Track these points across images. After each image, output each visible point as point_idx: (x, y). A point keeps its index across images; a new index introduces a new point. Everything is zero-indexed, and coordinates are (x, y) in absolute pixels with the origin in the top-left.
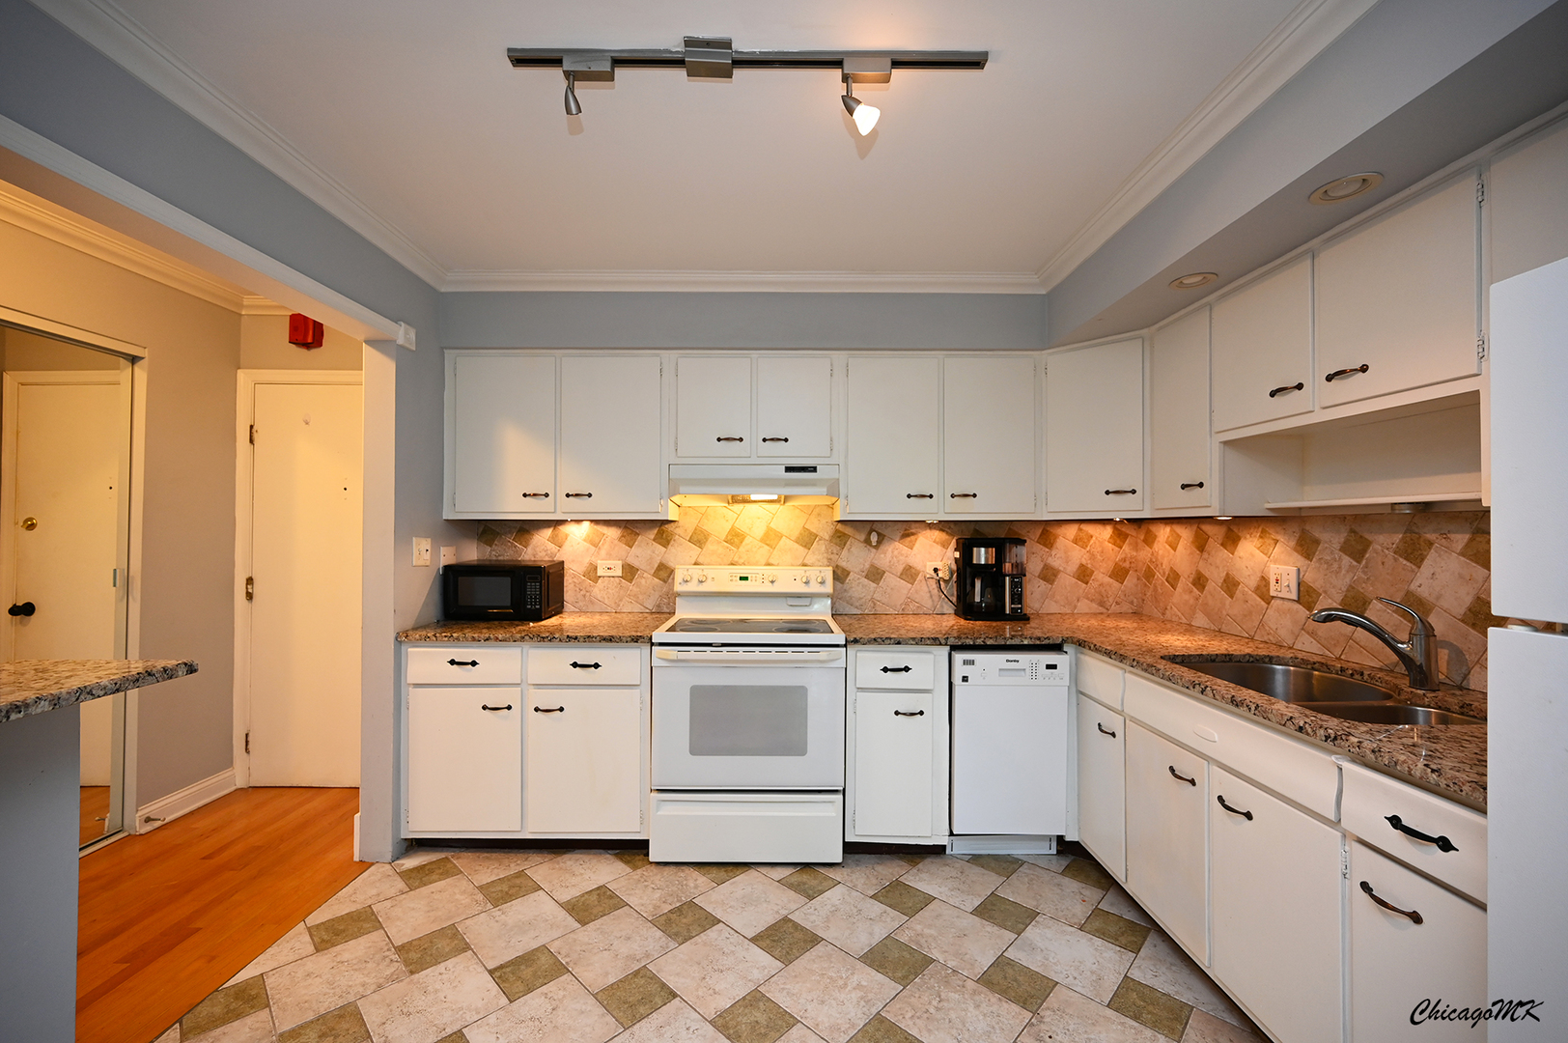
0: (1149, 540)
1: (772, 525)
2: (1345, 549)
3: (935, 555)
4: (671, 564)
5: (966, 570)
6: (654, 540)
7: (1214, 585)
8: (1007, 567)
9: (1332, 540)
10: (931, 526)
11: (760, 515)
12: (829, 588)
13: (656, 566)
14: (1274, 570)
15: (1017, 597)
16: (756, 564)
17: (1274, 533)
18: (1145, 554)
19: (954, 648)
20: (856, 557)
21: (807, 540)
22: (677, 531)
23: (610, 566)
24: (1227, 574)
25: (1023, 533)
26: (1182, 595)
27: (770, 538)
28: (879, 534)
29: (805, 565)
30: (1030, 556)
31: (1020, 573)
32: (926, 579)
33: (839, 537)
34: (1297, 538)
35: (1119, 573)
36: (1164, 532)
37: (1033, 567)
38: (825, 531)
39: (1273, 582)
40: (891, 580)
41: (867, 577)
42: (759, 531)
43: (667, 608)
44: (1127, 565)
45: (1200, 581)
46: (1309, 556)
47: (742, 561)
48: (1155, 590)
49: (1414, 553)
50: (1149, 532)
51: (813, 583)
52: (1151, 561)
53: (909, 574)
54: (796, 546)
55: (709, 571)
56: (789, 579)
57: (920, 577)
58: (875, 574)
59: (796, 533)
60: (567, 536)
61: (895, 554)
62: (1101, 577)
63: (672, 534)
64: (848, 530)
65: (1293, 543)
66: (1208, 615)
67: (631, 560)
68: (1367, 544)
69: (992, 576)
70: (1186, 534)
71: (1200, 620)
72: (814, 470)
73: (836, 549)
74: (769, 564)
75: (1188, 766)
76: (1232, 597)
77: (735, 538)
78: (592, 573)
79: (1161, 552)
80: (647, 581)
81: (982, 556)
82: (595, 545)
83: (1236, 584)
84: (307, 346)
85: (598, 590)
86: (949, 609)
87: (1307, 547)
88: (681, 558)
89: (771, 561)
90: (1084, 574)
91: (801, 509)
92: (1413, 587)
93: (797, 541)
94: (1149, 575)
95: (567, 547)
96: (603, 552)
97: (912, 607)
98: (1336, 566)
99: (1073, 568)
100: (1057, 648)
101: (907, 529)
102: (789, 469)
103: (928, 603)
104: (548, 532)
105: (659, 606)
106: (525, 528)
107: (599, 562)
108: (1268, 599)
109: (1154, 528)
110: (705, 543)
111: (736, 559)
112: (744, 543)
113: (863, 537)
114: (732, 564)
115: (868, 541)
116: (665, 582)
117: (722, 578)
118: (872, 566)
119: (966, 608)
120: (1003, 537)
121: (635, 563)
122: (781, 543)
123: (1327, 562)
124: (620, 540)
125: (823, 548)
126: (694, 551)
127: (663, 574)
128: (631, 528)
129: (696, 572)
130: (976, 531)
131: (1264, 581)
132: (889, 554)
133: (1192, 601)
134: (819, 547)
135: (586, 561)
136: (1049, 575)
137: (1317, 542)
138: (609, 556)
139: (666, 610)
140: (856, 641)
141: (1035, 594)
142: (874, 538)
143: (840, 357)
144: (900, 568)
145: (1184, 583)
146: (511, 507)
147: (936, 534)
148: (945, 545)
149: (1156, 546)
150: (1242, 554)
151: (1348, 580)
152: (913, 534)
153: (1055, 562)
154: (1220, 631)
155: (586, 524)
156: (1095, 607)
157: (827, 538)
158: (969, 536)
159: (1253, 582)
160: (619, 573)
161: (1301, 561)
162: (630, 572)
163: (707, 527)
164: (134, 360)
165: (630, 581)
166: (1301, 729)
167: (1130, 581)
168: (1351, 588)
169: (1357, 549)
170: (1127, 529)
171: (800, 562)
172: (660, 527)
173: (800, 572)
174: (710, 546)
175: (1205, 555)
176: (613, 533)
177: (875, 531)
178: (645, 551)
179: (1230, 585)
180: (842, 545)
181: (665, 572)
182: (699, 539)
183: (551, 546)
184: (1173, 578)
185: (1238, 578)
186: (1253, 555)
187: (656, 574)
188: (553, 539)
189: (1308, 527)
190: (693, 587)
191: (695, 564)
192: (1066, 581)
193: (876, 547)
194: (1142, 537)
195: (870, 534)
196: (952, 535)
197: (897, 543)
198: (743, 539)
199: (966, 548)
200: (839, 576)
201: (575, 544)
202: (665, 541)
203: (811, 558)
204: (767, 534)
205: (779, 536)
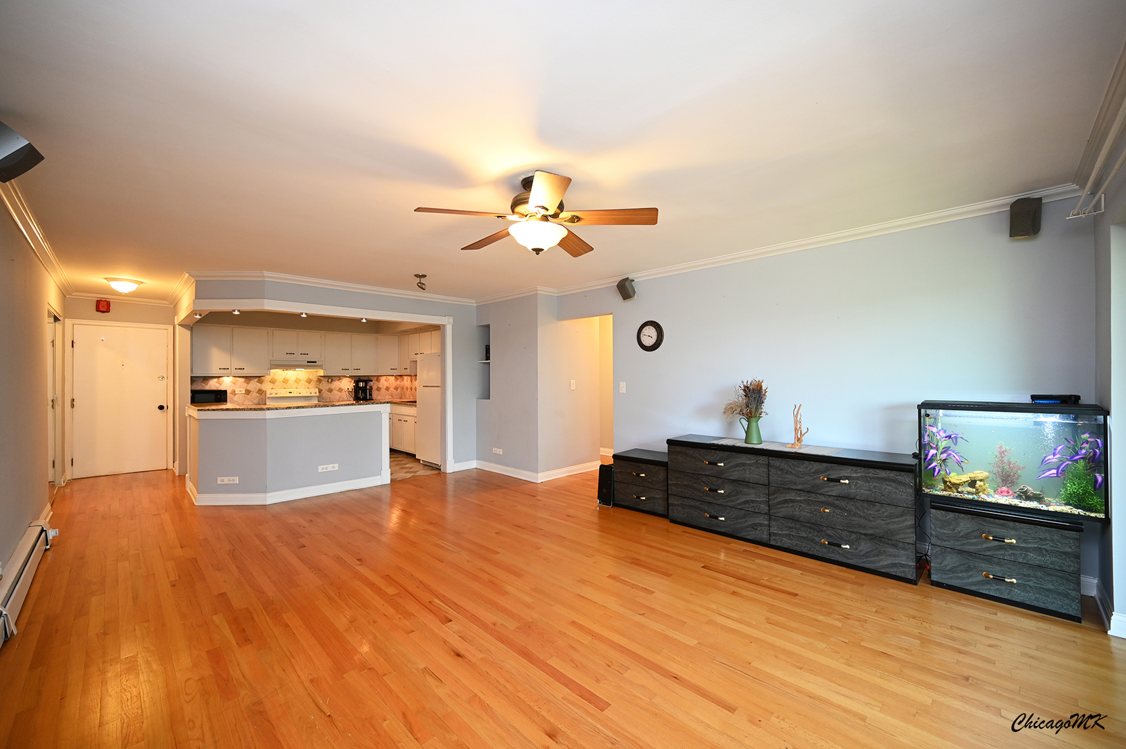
1: (298, 377)
3: (347, 384)
4: (264, 389)
5: (357, 388)
6: (257, 382)
7: (413, 389)
8: (368, 387)
10: (346, 377)
11: (292, 374)
12: (318, 394)
13: (258, 389)
15: (371, 395)
16: (292, 388)
18: (402, 383)
20: (325, 386)
21: (309, 381)
22: (266, 379)
23: (241, 390)
25: (372, 378)
26: (408, 392)
27: (297, 381)
29: (309, 388)
30: (373, 384)
31: (371, 389)
32: (345, 391)
33: (319, 380)
35: (396, 388)
36: (405, 378)
37: (375, 387)
40: (335, 392)
41: (328, 391)
42: (294, 379)
44: (398, 386)
45: (411, 389)
47: (287, 387)
50: (403, 378)
51: (313, 393)
53: (340, 390)
54: (306, 383)
55: (279, 391)
56: (305, 393)
57: (343, 391)
58: (330, 390)
59: (306, 380)
60: (223, 381)
61: (336, 384)
62: (391, 388)
63: (264, 380)
64: (322, 378)
67: (248, 388)
69: (364, 390)
70: (409, 378)
71: (412, 397)
72: (316, 362)
73: (318, 384)
74: (296, 388)
75: (401, 418)
77: (285, 381)
78: (234, 393)
79: (405, 383)
80: (254, 395)
81: (361, 384)
82: (235, 384)
84: (105, 312)
85: (236, 398)
86: (352, 399)
88: (266, 387)
89: (298, 387)
90: (387, 389)
91: (307, 372)
94: (403, 388)
95: (223, 384)
96: (238, 386)
97: (341, 399)
99: (385, 387)
101: (339, 378)
102: (308, 362)
103: (346, 396)
104: (216, 380)
105: (259, 399)
107: (236, 389)
112: (288, 382)
113: (326, 380)
114: (284, 388)
115: (328, 381)
116: (262, 394)
117: (283, 393)
118: (329, 388)
119: (357, 397)
120: (367, 380)
121: (250, 389)
122: (300, 382)
124: (244, 382)
125: (315, 383)
126: (271, 385)
127: (260, 392)
128: (249, 378)
129: (274, 391)
130: (359, 378)
132: (334, 385)
134: (313, 383)
135: (231, 389)
136: (379, 389)
138: (240, 387)
141: (375, 394)
142: (330, 380)
143: (323, 332)
144: (338, 388)
145: (409, 389)
146: (215, 372)
147: (348, 379)
148: (351, 382)
149: (404, 381)
152: (342, 379)
153: (380, 386)
155: (232, 378)
156: (390, 397)
157: (315, 380)
158: (357, 380)
160: (244, 392)
162: (248, 392)
163: (275, 378)
164: (58, 321)
165: (248, 395)
167: (399, 390)
170: (398, 377)
171: (306, 387)
172: (259, 378)
173: (307, 390)
174: (276, 383)
176: (242, 380)
177: (330, 378)
178: (254, 385)
180: (320, 382)
181: (261, 392)
182: (273, 381)
183: (217, 384)
184: (407, 389)
187: (258, 392)
188: (217, 382)
190: (274, 395)
191: (273, 389)
192: (383, 391)
193: (331, 383)
194: (401, 379)
195: (328, 379)
196: (353, 379)
197: (337, 382)
199: (357, 382)
200: (320, 391)
201: (226, 383)
202: (261, 382)
203: (310, 386)
204: (296, 380)
205: (300, 380)
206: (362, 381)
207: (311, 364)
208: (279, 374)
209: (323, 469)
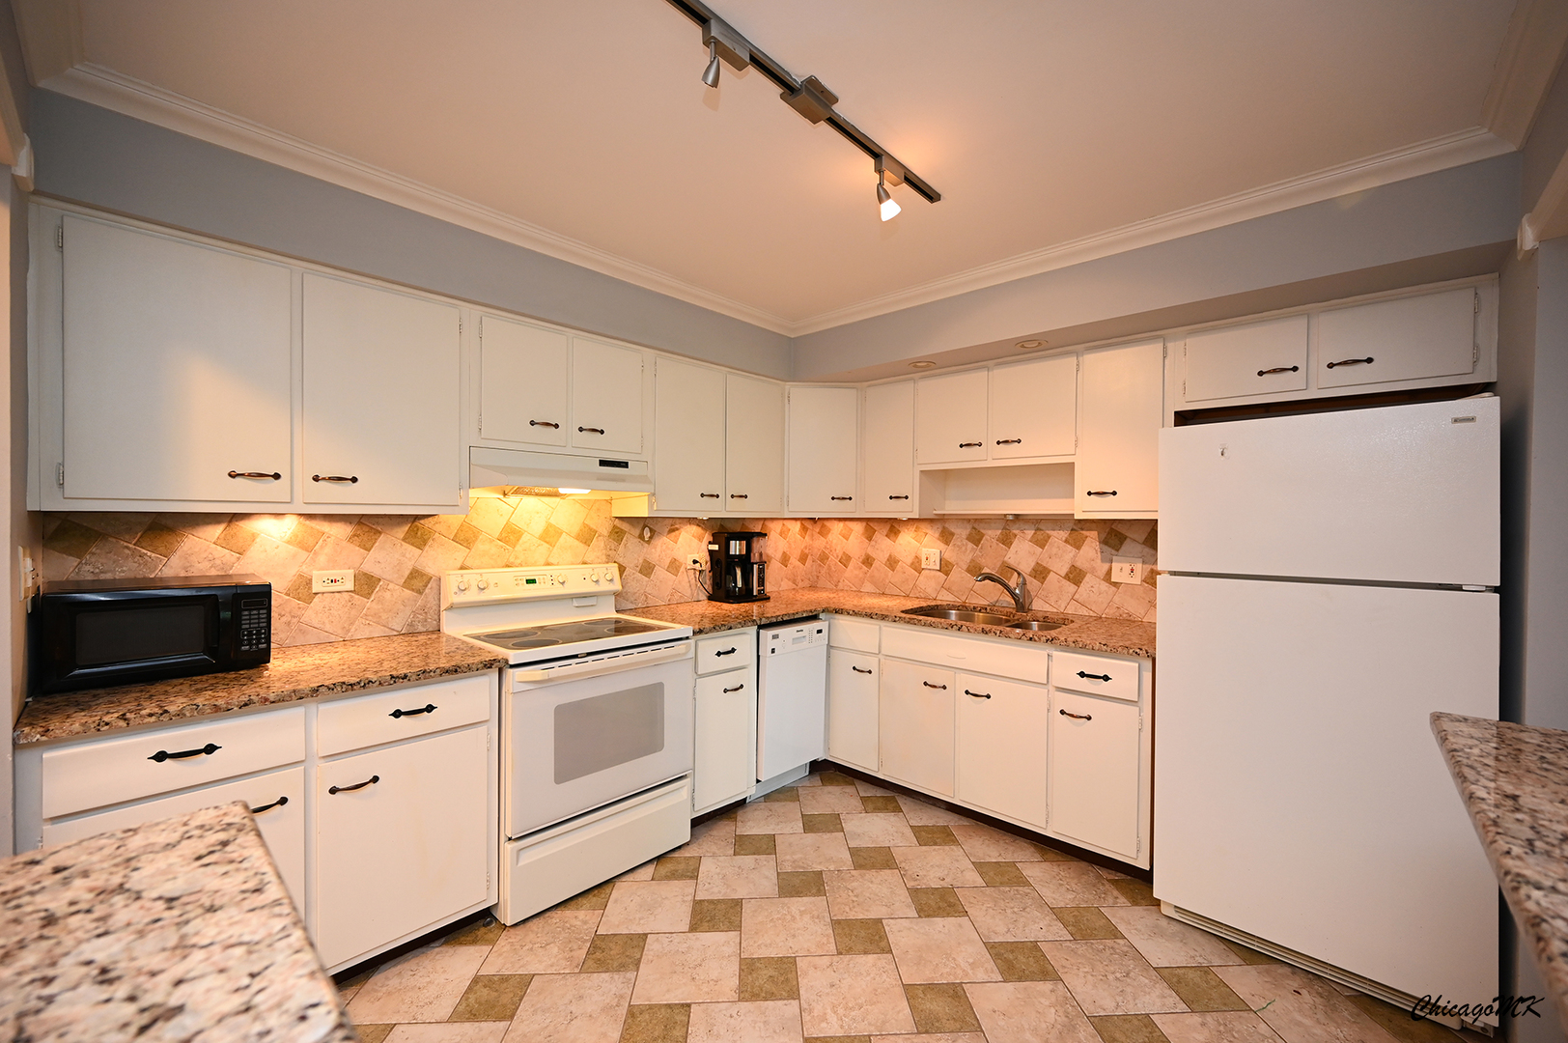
0: (824, 532)
1: (552, 521)
2: (969, 538)
3: (693, 548)
4: (431, 570)
6: (404, 540)
7: (879, 563)
8: (754, 556)
9: (961, 532)
10: (689, 522)
11: (531, 511)
12: (615, 585)
13: (407, 573)
14: (924, 552)
15: (762, 581)
16: (534, 564)
17: (925, 528)
18: (821, 543)
19: (761, 627)
20: (633, 551)
21: (587, 536)
22: (437, 528)
23: (333, 578)
24: (890, 556)
25: (757, 528)
26: (853, 570)
27: (550, 535)
28: (651, 530)
29: (585, 563)
32: (687, 570)
33: (617, 533)
34: (940, 530)
35: (804, 558)
36: (837, 528)
38: (604, 529)
39: (923, 559)
40: (660, 573)
41: (641, 572)
42: (538, 528)
43: (423, 626)
44: (807, 551)
46: (947, 543)
47: (519, 561)
48: (829, 568)
49: (1006, 541)
50: (823, 526)
51: (602, 581)
52: (825, 547)
53: (674, 566)
54: (577, 543)
55: (487, 576)
56: (578, 579)
57: (682, 569)
58: (647, 569)
59: (576, 529)
60: (254, 537)
61: (666, 548)
62: (794, 561)
63: (431, 532)
64: (625, 526)
65: (937, 535)
66: (874, 584)
67: (369, 568)
68: (982, 535)
69: (745, 560)
70: (856, 529)
71: (868, 587)
72: (625, 465)
73: (613, 544)
74: (548, 564)
76: (893, 570)
77: (510, 535)
78: (303, 589)
79: (834, 541)
80: (393, 594)
81: (736, 548)
82: (308, 549)
83: (897, 562)
86: (703, 596)
87: (946, 537)
88: (439, 559)
89: (551, 560)
90: (785, 559)
91: (587, 501)
92: (1006, 559)
93: (578, 538)
94: (823, 558)
95: (251, 554)
96: (322, 559)
97: (677, 597)
98: (964, 548)
99: (779, 555)
101: (673, 524)
102: (603, 463)
103: (688, 593)
104: (216, 531)
105: (411, 625)
106: (163, 526)
107: (315, 572)
108: (919, 570)
109: (828, 524)
110: (474, 542)
111: (512, 560)
112: (521, 541)
113: (637, 532)
114: (508, 566)
115: (641, 537)
116: (420, 592)
117: (506, 583)
118: (645, 561)
119: (718, 593)
120: (742, 531)
121: (375, 570)
122: (561, 540)
123: (958, 546)
124: (350, 539)
125: (602, 544)
126: (460, 553)
127: (417, 583)
128: (368, 525)
129: (471, 577)
130: (721, 525)
131: (918, 559)
132: (658, 549)
133: (861, 575)
134: (599, 543)
135: (292, 572)
137: (953, 534)
138: (333, 563)
139: (421, 628)
140: (701, 632)
141: (770, 578)
142: (647, 534)
143: (650, 355)
144: (668, 561)
145: (855, 562)
147: (694, 529)
148: (700, 540)
149: (830, 537)
150: (901, 542)
151: (970, 557)
152: (677, 529)
153: (772, 559)
154: (883, 593)
157: (606, 533)
158: (723, 531)
159: (909, 561)
160: (350, 586)
161: (943, 546)
162: (366, 584)
163: (476, 522)
165: (368, 596)
166: (1031, 639)
167: (809, 562)
168: (972, 560)
169: (976, 538)
170: (808, 524)
171: (580, 560)
172: (413, 525)
173: (586, 570)
174: (480, 546)
175: (873, 543)
176: (340, 531)
177: (647, 527)
178: (390, 555)
179: (892, 563)
180: (619, 540)
181: (418, 580)
182: (466, 537)
183: (223, 554)
184: (845, 560)
185: (898, 557)
186: (909, 543)
187: (407, 584)
188: (223, 542)
189: (947, 525)
190: (473, 596)
191: (462, 568)
193: (648, 542)
194: (818, 530)
195: (643, 529)
196: (705, 529)
197: (665, 538)
198: (520, 537)
199: (719, 541)
200: (621, 572)
201: (271, 548)
202: (416, 540)
203: (590, 556)
204: (546, 531)
205: (559, 533)
206: (738, 536)
207: (610, 470)
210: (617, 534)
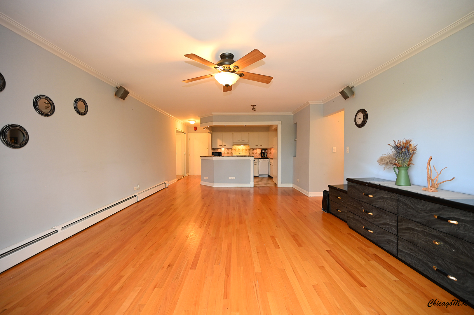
3: (259, 151)
5: (262, 153)
11: (242, 147)
12: (248, 155)
15: (266, 155)
19: (259, 159)
20: (251, 152)
21: (246, 150)
23: (226, 153)
25: (268, 149)
27: (242, 150)
30: (268, 151)
31: (267, 153)
32: (258, 154)
37: (269, 153)
53: (256, 153)
55: (236, 153)
56: (244, 154)
58: (253, 153)
61: (255, 151)
69: (264, 153)
72: (247, 143)
74: (242, 152)
77: (239, 150)
78: (224, 153)
80: (230, 154)
81: (263, 151)
82: (225, 151)
84: (195, 130)
85: (225, 155)
86: (260, 157)
88: (233, 152)
91: (245, 147)
100: (268, 159)
101: (256, 148)
103: (258, 156)
104: (220, 149)
106: (218, 149)
114: (239, 152)
119: (262, 156)
120: (266, 149)
124: (227, 150)
129: (235, 153)
136: (271, 153)
141: (269, 155)
143: (249, 132)
146: (218, 147)
147: (259, 149)
153: (271, 152)
155: (224, 148)
158: (262, 149)
162: (228, 153)
163: (236, 148)
164: (185, 133)
173: (246, 153)
177: (253, 149)
178: (230, 151)
181: (232, 153)
182: (235, 150)
183: (220, 151)
193: (253, 151)
200: (249, 153)
201: (223, 150)
202: (232, 150)
205: (243, 149)
207: (245, 144)
208: (236, 147)
209: (230, 178)
210: (249, 150)
